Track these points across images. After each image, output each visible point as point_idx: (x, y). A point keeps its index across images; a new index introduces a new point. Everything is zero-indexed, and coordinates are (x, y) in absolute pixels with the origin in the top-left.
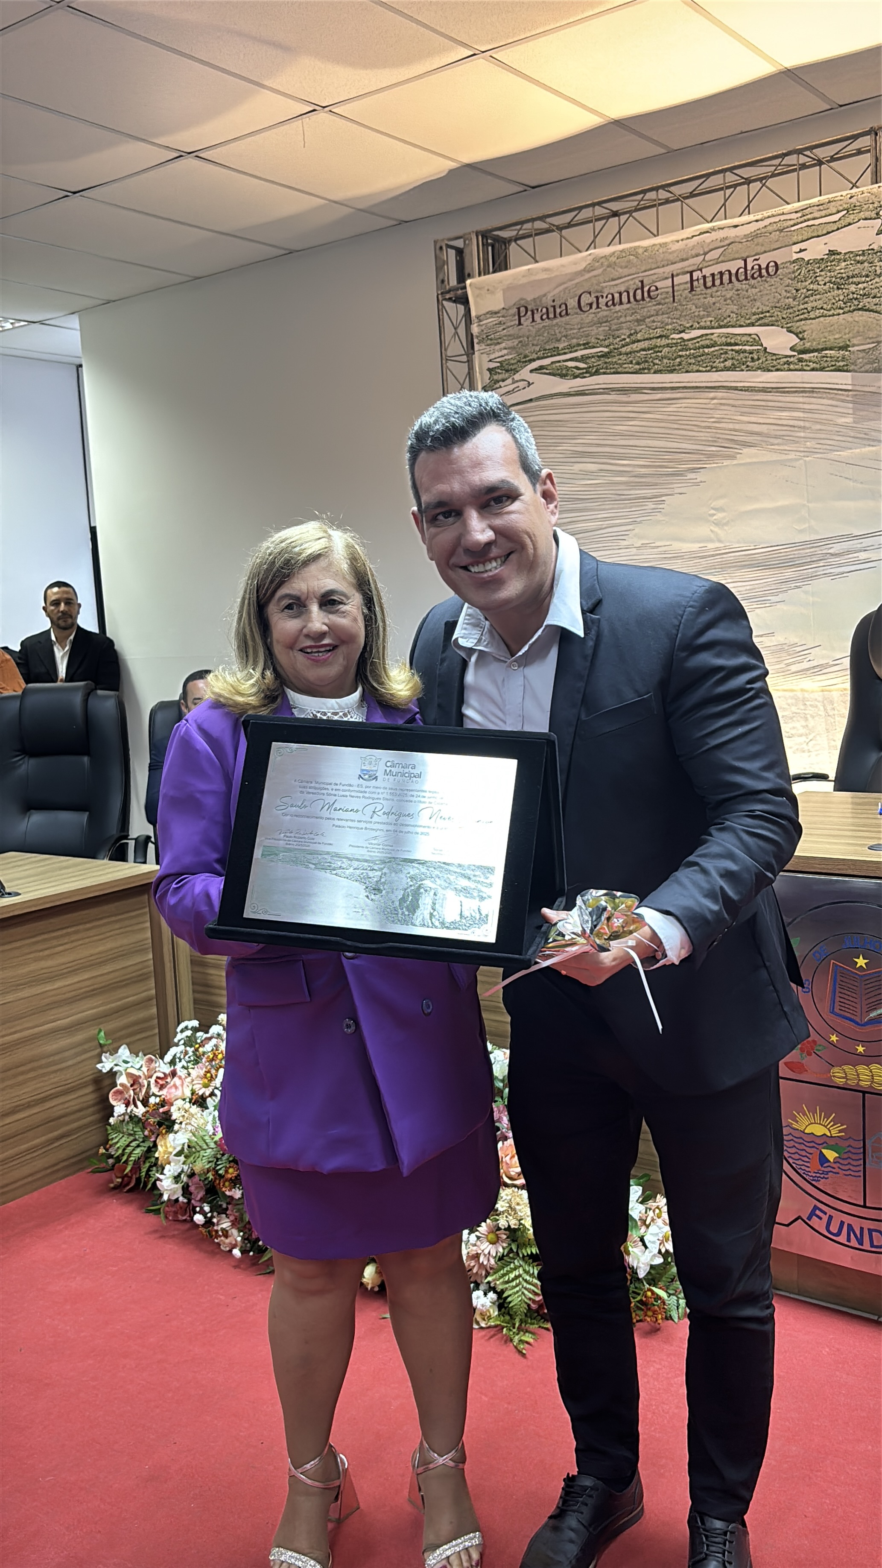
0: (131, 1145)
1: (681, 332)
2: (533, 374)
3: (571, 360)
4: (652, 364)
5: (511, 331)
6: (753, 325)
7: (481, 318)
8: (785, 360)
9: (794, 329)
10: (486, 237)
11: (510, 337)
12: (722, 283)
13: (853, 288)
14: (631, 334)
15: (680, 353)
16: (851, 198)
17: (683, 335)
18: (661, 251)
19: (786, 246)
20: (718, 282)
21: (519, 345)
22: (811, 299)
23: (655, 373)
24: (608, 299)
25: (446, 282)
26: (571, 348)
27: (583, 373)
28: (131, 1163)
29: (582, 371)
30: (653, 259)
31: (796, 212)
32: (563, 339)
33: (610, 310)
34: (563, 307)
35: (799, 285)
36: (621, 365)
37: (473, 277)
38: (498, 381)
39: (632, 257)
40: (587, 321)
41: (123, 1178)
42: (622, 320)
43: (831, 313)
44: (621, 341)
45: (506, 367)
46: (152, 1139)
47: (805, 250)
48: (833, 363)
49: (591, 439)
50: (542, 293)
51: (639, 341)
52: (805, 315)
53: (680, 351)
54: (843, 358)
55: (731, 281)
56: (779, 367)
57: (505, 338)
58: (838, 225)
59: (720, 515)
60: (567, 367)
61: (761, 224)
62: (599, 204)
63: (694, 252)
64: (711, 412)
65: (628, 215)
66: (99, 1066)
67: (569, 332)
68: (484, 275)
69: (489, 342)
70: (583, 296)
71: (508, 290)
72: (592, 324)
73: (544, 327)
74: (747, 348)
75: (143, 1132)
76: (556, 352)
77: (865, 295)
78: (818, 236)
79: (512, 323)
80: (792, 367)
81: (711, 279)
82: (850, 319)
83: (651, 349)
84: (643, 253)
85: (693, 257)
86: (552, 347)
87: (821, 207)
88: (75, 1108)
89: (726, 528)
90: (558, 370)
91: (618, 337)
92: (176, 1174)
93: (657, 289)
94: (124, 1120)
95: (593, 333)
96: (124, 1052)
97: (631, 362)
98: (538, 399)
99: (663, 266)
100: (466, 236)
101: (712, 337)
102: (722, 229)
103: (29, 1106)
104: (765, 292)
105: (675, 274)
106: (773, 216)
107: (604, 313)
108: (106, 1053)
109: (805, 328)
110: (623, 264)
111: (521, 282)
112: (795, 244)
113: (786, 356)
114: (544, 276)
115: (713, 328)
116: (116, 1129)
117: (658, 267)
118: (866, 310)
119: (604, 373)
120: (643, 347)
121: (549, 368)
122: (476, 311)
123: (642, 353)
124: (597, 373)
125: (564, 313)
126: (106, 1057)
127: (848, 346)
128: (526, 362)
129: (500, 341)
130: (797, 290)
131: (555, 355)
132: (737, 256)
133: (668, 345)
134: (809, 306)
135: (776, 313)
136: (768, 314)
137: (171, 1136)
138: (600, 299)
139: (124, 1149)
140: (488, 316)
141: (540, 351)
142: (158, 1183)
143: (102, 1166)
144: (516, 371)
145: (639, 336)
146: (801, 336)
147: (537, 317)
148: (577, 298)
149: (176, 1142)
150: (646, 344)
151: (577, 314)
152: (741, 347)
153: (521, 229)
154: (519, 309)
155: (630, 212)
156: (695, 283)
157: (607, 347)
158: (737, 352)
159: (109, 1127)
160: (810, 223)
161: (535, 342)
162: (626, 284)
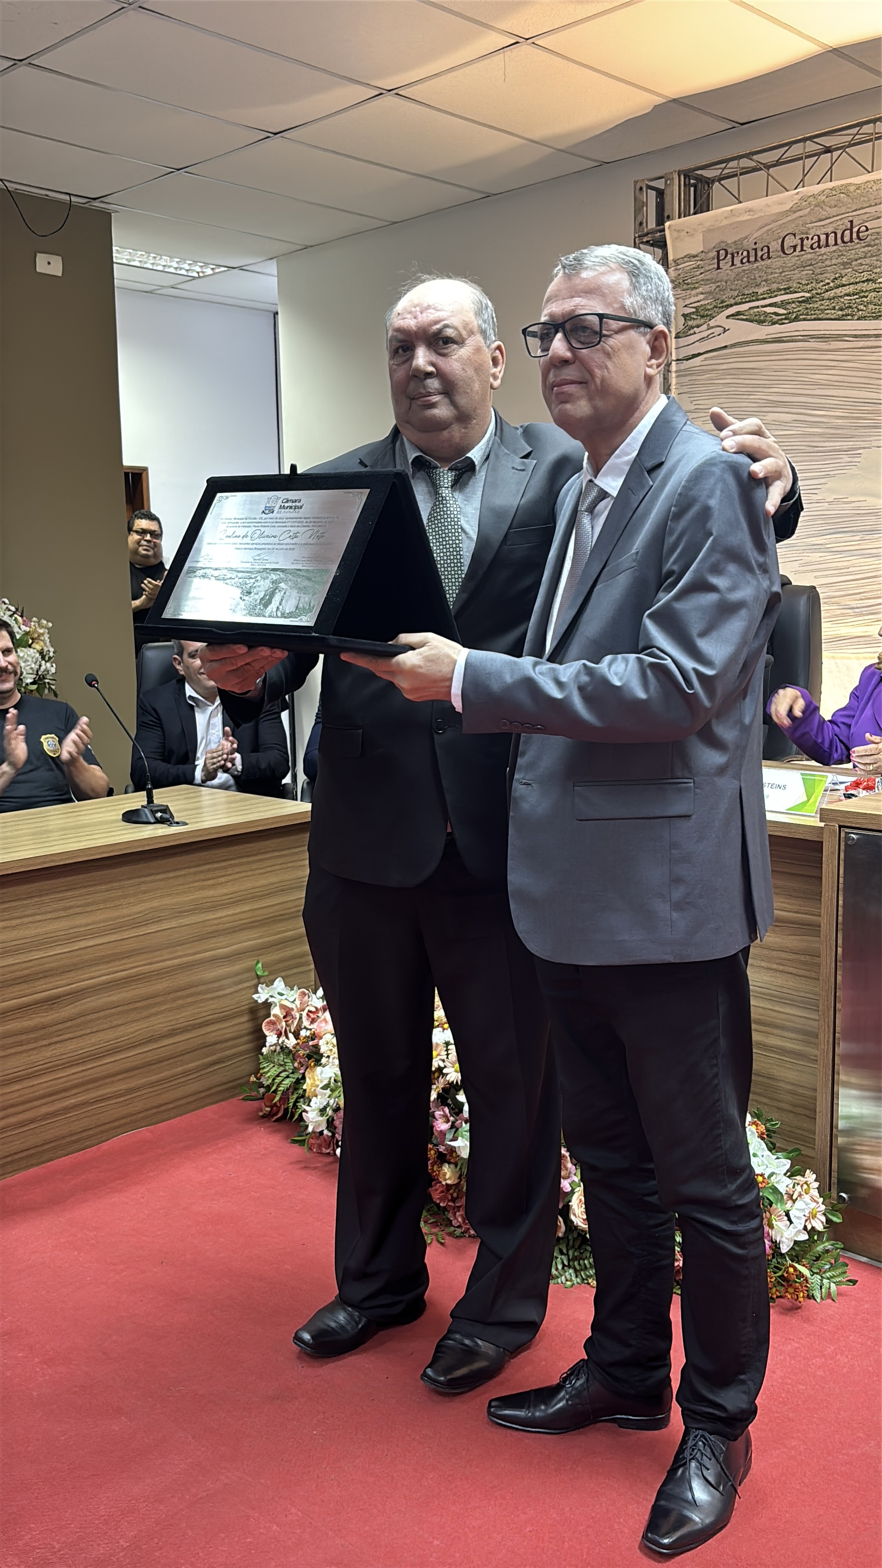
0: (281, 1075)
2: (730, 320)
3: (770, 305)
4: (856, 310)
5: (708, 276)
7: (678, 262)
10: (689, 176)
11: (707, 281)
14: (836, 279)
18: (874, 188)
21: (717, 290)
23: (858, 319)
24: (813, 241)
25: (645, 224)
26: (771, 293)
27: (782, 319)
28: (279, 1093)
29: (780, 317)
30: (866, 196)
32: (764, 283)
33: (815, 252)
34: (766, 249)
36: (823, 311)
37: (672, 219)
38: (693, 328)
39: (842, 195)
40: (791, 265)
41: (272, 1107)
42: (828, 263)
44: (825, 285)
45: (702, 313)
46: (302, 1071)
49: (787, 388)
50: (744, 235)
51: (844, 285)
57: (702, 283)
60: (765, 312)
62: (810, 138)
65: (841, 151)
66: (255, 996)
67: (769, 277)
68: (684, 217)
69: (685, 287)
70: (786, 239)
71: (709, 232)
72: (795, 267)
73: (744, 271)
75: (293, 1064)
76: (755, 297)
79: (711, 267)
83: (857, 294)
84: (855, 191)
86: (750, 291)
88: (228, 1036)
90: (756, 315)
91: (822, 281)
92: (322, 1107)
93: (867, 230)
94: (275, 1051)
95: (795, 277)
96: (279, 984)
97: (834, 308)
98: (733, 346)
99: (876, 205)
100: (668, 176)
103: (184, 1030)
107: (808, 255)
108: (263, 984)
110: (833, 203)
111: (722, 224)
114: (746, 217)
116: (268, 1059)
117: (871, 206)
119: (804, 320)
120: (847, 292)
121: (747, 313)
122: (674, 254)
123: (846, 298)
124: (797, 319)
125: (765, 256)
126: (262, 989)
128: (723, 307)
129: (697, 285)
131: (753, 301)
133: (874, 290)
137: (319, 1069)
138: (805, 240)
139: (274, 1079)
140: (686, 259)
141: (738, 296)
142: (304, 1114)
143: (253, 1094)
144: (712, 317)
145: (844, 281)
147: (737, 261)
148: (781, 240)
149: (323, 1075)
150: (850, 289)
151: (780, 256)
153: (725, 168)
154: (718, 252)
155: (843, 148)
157: (808, 292)
159: (260, 1056)
161: (733, 287)
162: (834, 225)
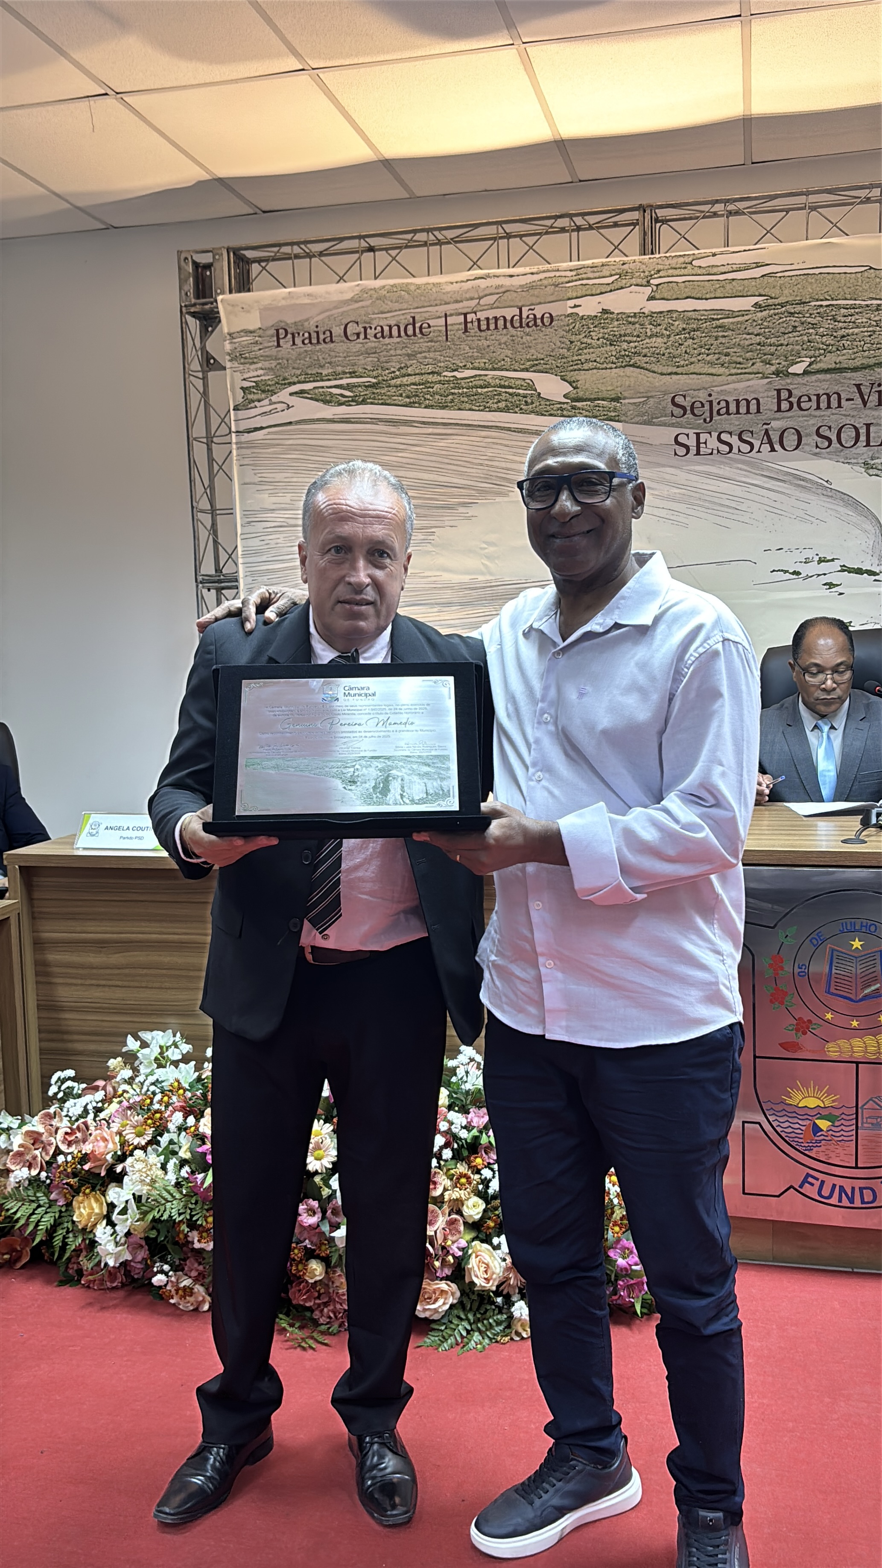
0: (36, 1212)
1: (454, 371)
2: (293, 398)
3: (336, 387)
4: (423, 399)
5: (268, 352)
6: (527, 370)
7: (234, 335)
8: (559, 406)
9: (568, 378)
10: (236, 254)
11: (267, 358)
12: (496, 327)
13: (625, 345)
15: (453, 391)
16: (623, 264)
17: (455, 373)
18: (434, 290)
19: (560, 300)
20: (492, 326)
21: (278, 367)
22: (585, 351)
23: (426, 407)
24: (377, 331)
25: (191, 295)
26: (336, 376)
27: (349, 401)
28: (40, 1233)
29: (348, 399)
30: (426, 298)
31: (571, 270)
32: (327, 365)
33: (379, 342)
34: (328, 334)
35: (573, 338)
36: (390, 397)
37: (224, 294)
38: (254, 402)
39: (403, 293)
40: (355, 350)
41: (10, 1253)
42: (392, 352)
43: (605, 365)
44: (390, 373)
45: (263, 387)
47: (580, 306)
48: (605, 413)
50: (304, 317)
51: (409, 375)
52: (579, 366)
53: (453, 388)
54: (615, 410)
55: (505, 327)
56: (552, 412)
57: (261, 358)
58: (612, 287)
59: (492, 549)
60: (331, 393)
61: (536, 277)
62: (364, 237)
63: (468, 296)
64: (483, 449)
67: (334, 360)
68: (237, 292)
69: (242, 361)
70: (349, 325)
71: (266, 310)
72: (359, 353)
73: (306, 351)
74: (521, 392)
76: (319, 377)
77: (636, 353)
78: (592, 295)
79: (270, 344)
80: (565, 413)
81: (485, 322)
82: (622, 374)
83: (423, 384)
84: (415, 290)
85: (467, 300)
86: (314, 372)
87: (595, 269)
89: (497, 561)
90: (321, 395)
91: (387, 369)
93: (429, 326)
95: (360, 362)
97: (401, 395)
98: (298, 422)
99: (436, 305)
100: (215, 252)
101: (486, 378)
102: (498, 277)
104: (540, 340)
105: (448, 313)
106: (548, 271)
107: (372, 343)
109: (578, 378)
110: (394, 299)
111: (280, 305)
112: (569, 299)
113: (560, 403)
114: (305, 301)
115: (487, 369)
117: (431, 306)
118: (638, 367)
119: (372, 403)
120: (414, 381)
121: (312, 392)
123: (413, 386)
124: (364, 402)
125: (328, 340)
127: (620, 398)
128: (285, 384)
129: (255, 360)
130: (572, 342)
131: (318, 381)
132: (512, 304)
133: (440, 382)
134: (583, 358)
135: (549, 362)
136: (542, 362)
138: (369, 330)
140: (242, 334)
141: (301, 375)
144: (274, 393)
145: (410, 370)
146: (574, 385)
147: (298, 341)
148: (343, 327)
150: (417, 379)
151: (343, 342)
152: (514, 390)
154: (277, 331)
155: (389, 250)
156: (469, 325)
157: (375, 377)
158: (510, 394)
160: (584, 282)
161: (296, 366)
162: (396, 318)
